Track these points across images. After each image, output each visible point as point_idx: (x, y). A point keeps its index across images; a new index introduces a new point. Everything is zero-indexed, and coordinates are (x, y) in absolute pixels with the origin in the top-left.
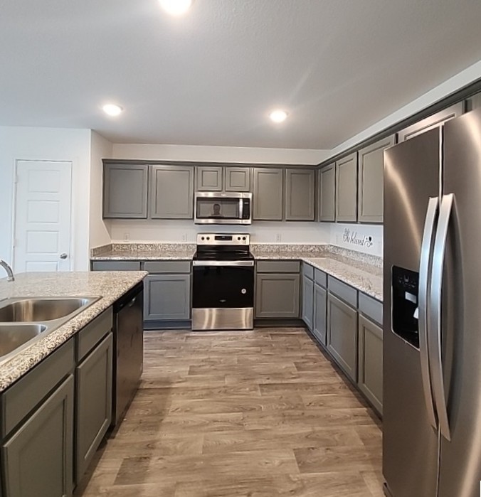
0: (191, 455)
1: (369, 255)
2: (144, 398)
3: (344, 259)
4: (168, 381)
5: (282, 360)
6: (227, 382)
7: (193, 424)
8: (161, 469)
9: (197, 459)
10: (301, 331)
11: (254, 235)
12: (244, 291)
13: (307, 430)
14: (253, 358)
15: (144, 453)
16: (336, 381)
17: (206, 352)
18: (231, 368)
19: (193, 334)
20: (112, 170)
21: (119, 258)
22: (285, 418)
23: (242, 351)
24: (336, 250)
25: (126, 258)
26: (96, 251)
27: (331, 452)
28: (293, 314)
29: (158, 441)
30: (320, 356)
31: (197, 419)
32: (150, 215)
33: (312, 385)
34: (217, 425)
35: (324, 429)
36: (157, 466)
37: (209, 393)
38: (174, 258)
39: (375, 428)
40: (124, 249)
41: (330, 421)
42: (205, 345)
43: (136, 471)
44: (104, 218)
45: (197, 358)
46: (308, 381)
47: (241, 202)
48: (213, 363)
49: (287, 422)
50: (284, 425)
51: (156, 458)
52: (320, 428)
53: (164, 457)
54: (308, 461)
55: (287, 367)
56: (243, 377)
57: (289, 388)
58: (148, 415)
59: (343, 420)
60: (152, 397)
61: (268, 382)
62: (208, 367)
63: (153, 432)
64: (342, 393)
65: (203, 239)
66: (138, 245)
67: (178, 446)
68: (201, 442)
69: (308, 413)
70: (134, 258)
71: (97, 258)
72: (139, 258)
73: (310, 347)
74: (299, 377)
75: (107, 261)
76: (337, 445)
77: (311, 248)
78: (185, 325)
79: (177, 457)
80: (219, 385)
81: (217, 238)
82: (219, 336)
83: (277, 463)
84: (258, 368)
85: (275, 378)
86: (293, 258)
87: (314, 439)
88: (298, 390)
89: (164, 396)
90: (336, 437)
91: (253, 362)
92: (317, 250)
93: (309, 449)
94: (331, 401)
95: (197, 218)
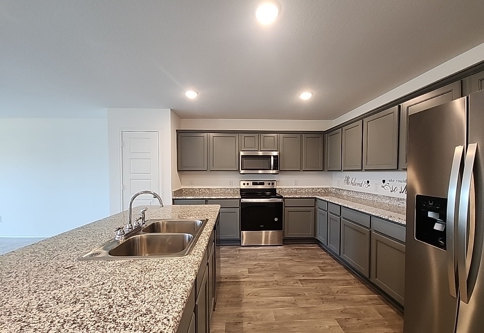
0: (269, 322)
1: (367, 193)
2: (224, 287)
3: (345, 197)
4: (236, 277)
5: (308, 264)
6: (276, 278)
7: (263, 303)
8: (252, 329)
9: (274, 324)
10: (316, 247)
11: (279, 181)
12: (276, 219)
13: (340, 307)
14: (289, 263)
15: (238, 320)
16: (350, 278)
17: (255, 260)
18: (275, 269)
19: (242, 248)
20: (183, 137)
21: (192, 198)
22: (323, 300)
23: (280, 259)
24: (338, 191)
25: (196, 198)
26: (176, 193)
27: (362, 321)
28: (310, 234)
29: (244, 312)
30: (334, 262)
31: (265, 300)
32: (210, 169)
33: (334, 280)
34: (279, 304)
35: (352, 307)
36: (248, 327)
37: (266, 284)
38: (228, 197)
39: (386, 307)
40: (191, 192)
41: (355, 302)
42: (253, 255)
43: (236, 330)
44: (178, 171)
45: (251, 263)
46: (331, 278)
47: (272, 158)
48: (263, 267)
49: (326, 303)
50: (324, 305)
51: (246, 323)
52: (350, 307)
53: (251, 322)
54: (347, 326)
55: (314, 270)
56: (286, 275)
57: (319, 282)
58: (231, 298)
59: (363, 302)
60: (229, 287)
61: (303, 278)
62: (260, 269)
63: (238, 307)
64: (357, 285)
65: (244, 184)
66: (200, 189)
67: (258, 316)
68: (272, 314)
69: (338, 297)
70: (201, 198)
71: (177, 198)
72: (205, 197)
73: (325, 256)
74: (324, 276)
75: (183, 199)
76: (364, 317)
77: (319, 190)
78: (237, 242)
79: (260, 323)
80: (272, 280)
81: (254, 184)
82: (261, 250)
83: (327, 327)
84: (294, 270)
85: (308, 276)
86: (310, 196)
87: (347, 313)
88: (326, 283)
89: (238, 286)
90: (362, 312)
91: (290, 266)
92: (323, 191)
93: (346, 319)
94: (352, 290)
95: (242, 169)
